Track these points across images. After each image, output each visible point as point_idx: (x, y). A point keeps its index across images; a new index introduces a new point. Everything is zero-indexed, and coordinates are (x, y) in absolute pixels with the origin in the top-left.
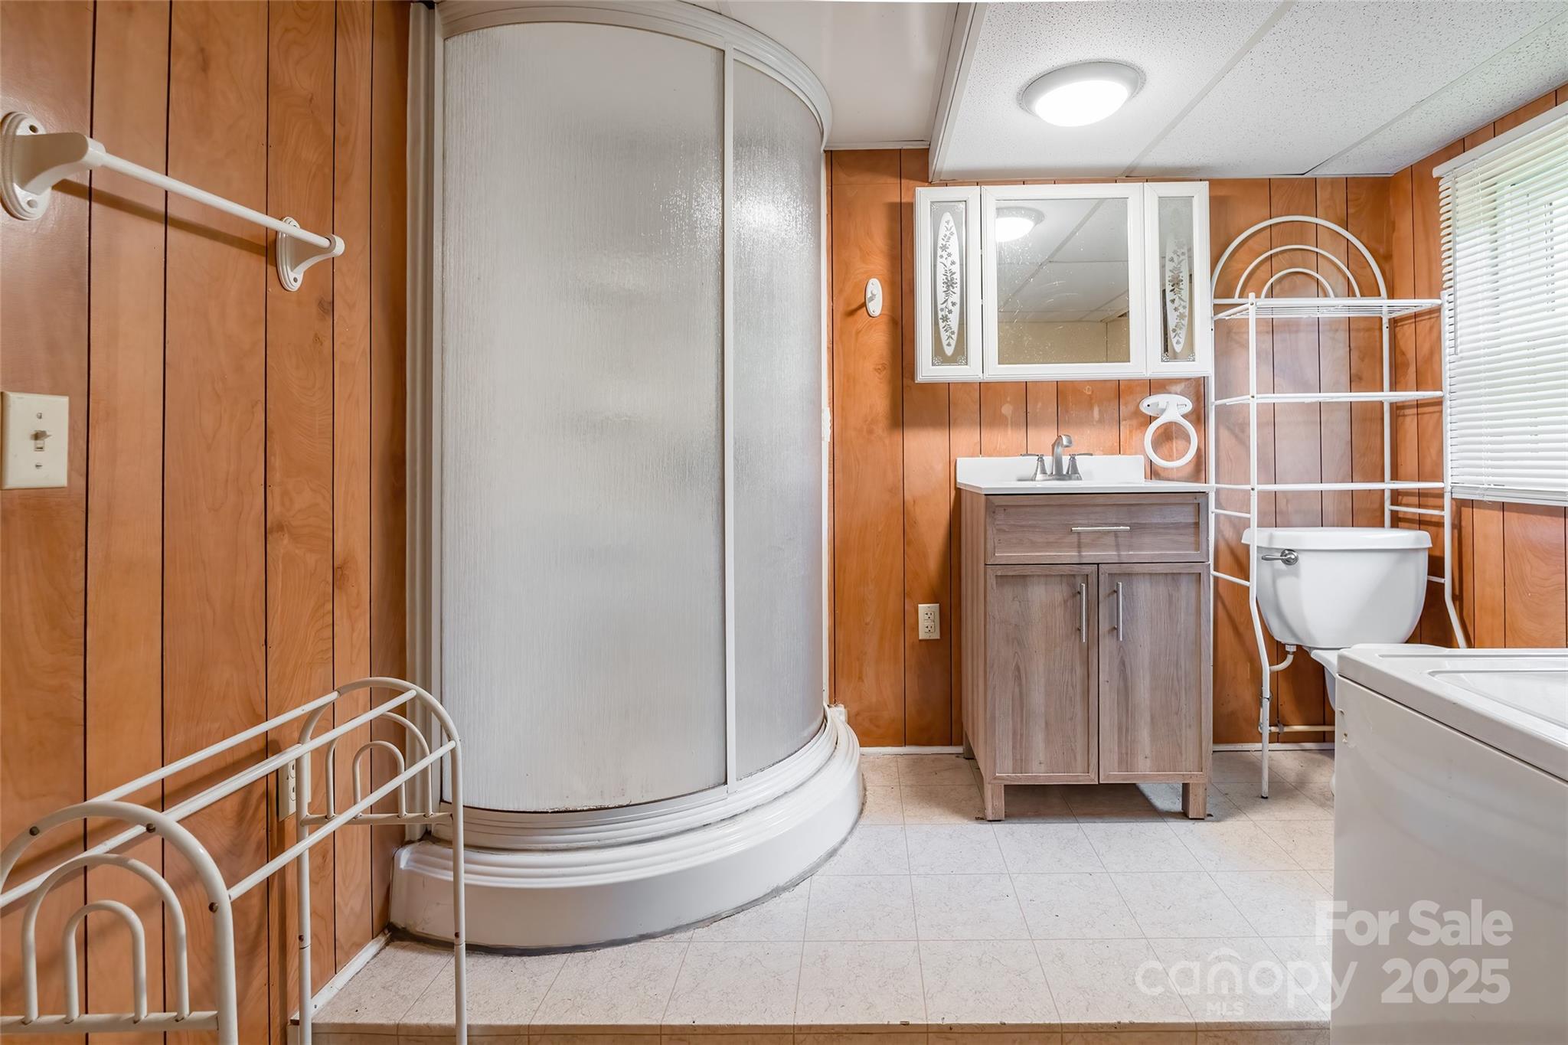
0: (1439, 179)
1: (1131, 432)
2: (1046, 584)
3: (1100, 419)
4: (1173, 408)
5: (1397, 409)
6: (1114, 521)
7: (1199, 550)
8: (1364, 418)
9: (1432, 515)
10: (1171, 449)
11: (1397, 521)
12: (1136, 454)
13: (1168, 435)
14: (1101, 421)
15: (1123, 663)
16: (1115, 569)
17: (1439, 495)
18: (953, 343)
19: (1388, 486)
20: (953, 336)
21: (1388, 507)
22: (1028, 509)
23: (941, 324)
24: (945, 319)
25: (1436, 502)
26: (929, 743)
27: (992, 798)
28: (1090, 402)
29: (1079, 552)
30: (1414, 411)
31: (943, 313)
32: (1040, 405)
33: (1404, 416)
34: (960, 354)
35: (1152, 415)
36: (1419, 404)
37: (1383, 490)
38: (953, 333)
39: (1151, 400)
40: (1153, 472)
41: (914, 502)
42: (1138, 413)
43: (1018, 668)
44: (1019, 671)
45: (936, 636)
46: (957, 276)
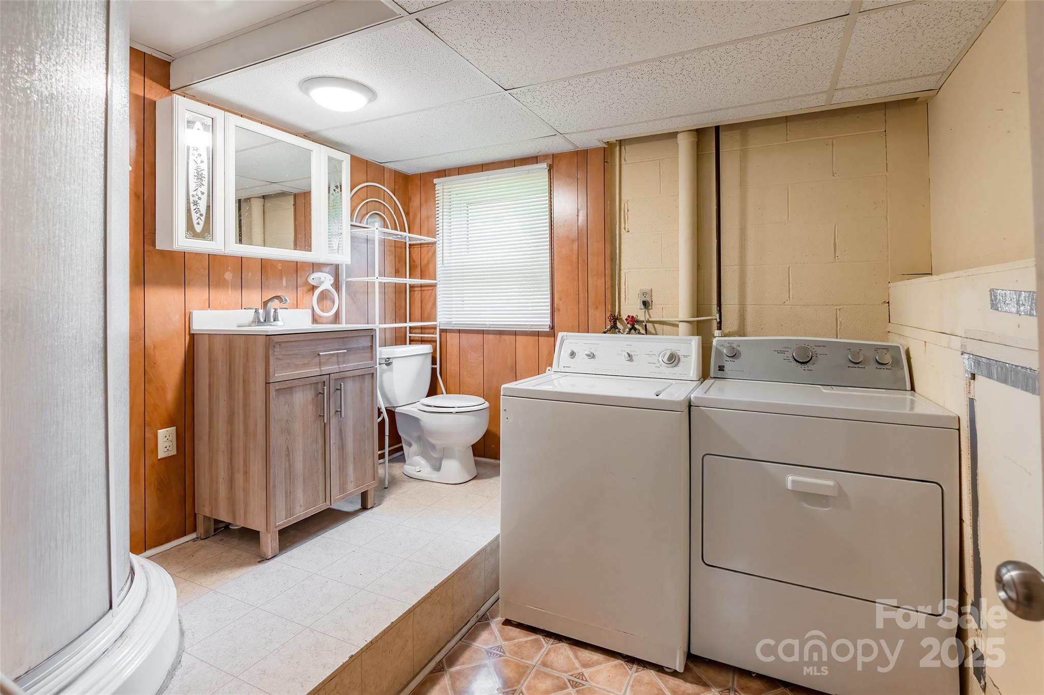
0: (436, 184)
1: (303, 294)
2: (303, 391)
3: (286, 285)
4: (325, 280)
5: (411, 287)
6: (337, 347)
7: (372, 360)
8: (399, 290)
9: (427, 337)
10: (323, 305)
11: (412, 341)
12: (306, 308)
13: (324, 296)
14: (287, 287)
15: (341, 431)
16: (337, 376)
17: (434, 328)
18: (202, 223)
19: (408, 325)
20: (201, 217)
21: (408, 335)
22: (294, 343)
23: (193, 207)
24: (195, 203)
25: (432, 331)
26: (168, 540)
27: (271, 542)
28: (281, 274)
29: (320, 368)
30: (420, 289)
31: (194, 199)
32: (250, 274)
33: (414, 291)
34: (207, 232)
35: (314, 284)
36: (421, 286)
37: (406, 327)
38: (201, 215)
39: (315, 275)
40: (315, 320)
41: (154, 347)
42: (306, 283)
43: (288, 449)
44: (288, 450)
45: (174, 452)
46: (205, 173)
